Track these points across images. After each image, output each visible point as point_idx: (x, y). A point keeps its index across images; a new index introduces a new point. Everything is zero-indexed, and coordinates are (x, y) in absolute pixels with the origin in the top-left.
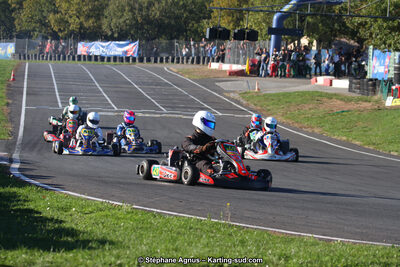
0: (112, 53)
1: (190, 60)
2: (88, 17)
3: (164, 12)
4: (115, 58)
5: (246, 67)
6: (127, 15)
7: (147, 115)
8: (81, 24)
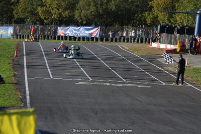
0: (82, 35)
1: (136, 40)
2: (65, 9)
3: (117, 6)
4: (84, 38)
5: (177, 47)
6: (92, 8)
7: (113, 85)
8: (60, 14)
